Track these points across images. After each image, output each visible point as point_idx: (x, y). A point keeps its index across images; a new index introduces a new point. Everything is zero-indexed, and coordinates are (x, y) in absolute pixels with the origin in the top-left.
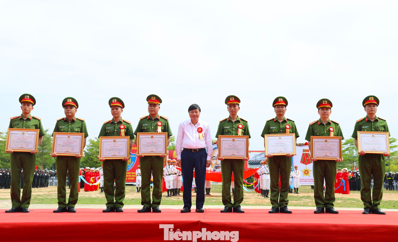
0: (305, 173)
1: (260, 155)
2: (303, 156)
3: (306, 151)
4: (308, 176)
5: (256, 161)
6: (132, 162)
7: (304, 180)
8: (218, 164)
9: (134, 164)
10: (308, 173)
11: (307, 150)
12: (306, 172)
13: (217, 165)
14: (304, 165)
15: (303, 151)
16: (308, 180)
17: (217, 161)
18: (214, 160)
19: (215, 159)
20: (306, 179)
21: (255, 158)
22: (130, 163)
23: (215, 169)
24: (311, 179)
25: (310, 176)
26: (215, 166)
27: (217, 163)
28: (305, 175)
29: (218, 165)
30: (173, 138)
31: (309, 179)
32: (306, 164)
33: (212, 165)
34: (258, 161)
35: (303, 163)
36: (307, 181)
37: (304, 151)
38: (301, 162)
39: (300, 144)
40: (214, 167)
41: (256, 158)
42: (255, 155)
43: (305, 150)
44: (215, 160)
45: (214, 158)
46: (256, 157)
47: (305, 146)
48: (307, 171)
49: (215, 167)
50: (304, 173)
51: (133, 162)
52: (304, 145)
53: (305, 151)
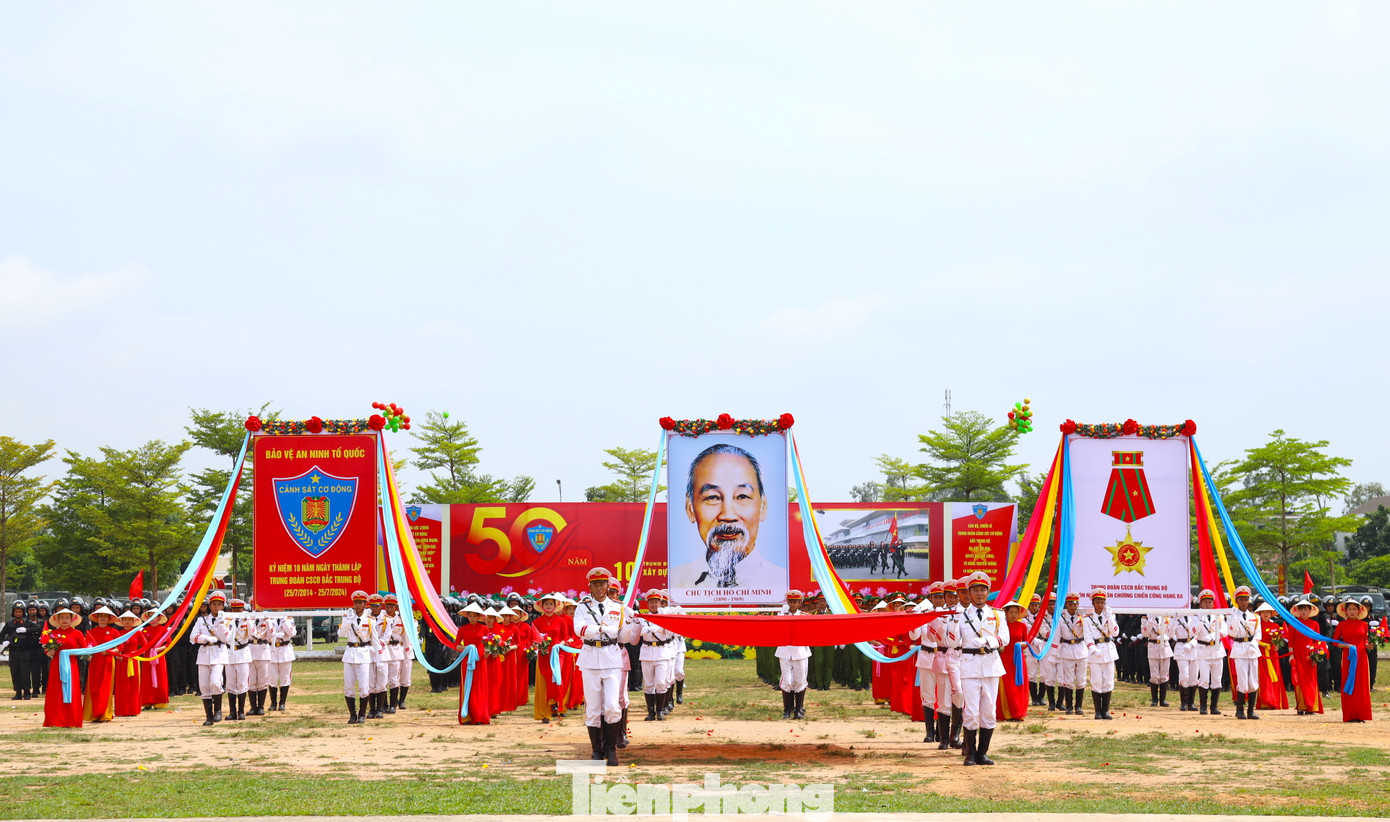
0: (1122, 559)
1: (867, 521)
2: (1115, 483)
3: (1128, 459)
4: (1134, 572)
5: (847, 550)
6: (333, 518)
7: (1120, 591)
8: (728, 521)
9: (343, 523)
10: (1136, 559)
11: (1130, 455)
12: (1129, 555)
13: (723, 526)
14: (1118, 525)
15: (1113, 459)
16: (1133, 592)
17: (723, 507)
18: (711, 502)
19: (712, 497)
20: (1126, 587)
21: (842, 537)
22: (325, 523)
23: (714, 544)
24: (1149, 588)
25: (1144, 573)
26: (713, 530)
27: (722, 517)
28: (1123, 567)
29: (728, 525)
30: (470, 447)
31: (1140, 588)
32: (1128, 519)
33: (702, 525)
34: (857, 550)
35: (1115, 514)
36: (1129, 596)
37: (1118, 458)
38: (1104, 511)
39: (1100, 428)
40: (709, 534)
41: (848, 538)
42: (843, 524)
43: (1125, 455)
44: (715, 501)
45: (711, 493)
46: (847, 532)
47: (1125, 436)
48: (1132, 551)
49: (714, 535)
50: (1117, 559)
51: (339, 518)
52: (1118, 435)
53: (1125, 462)
